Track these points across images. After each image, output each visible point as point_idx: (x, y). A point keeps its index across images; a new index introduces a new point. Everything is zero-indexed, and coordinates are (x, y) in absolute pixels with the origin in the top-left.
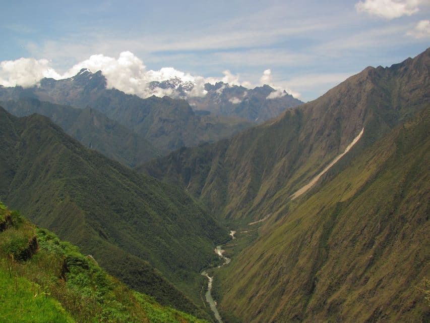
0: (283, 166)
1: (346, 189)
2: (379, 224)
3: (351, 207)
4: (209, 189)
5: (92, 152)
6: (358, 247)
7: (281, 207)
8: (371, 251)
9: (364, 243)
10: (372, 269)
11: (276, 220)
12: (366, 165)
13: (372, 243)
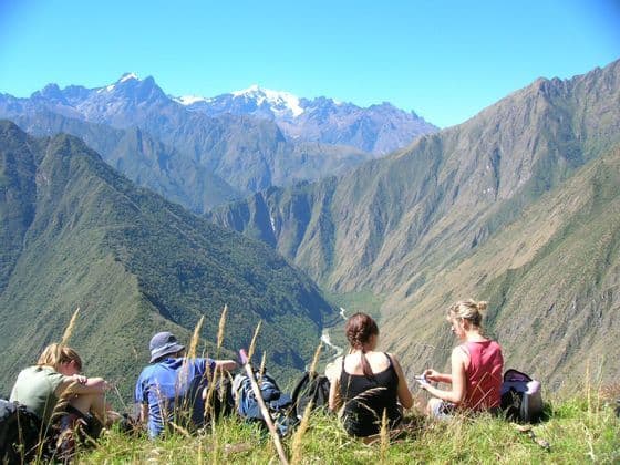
0: (416, 216)
1: (518, 251)
2: (574, 302)
3: (530, 276)
4: (309, 246)
5: (143, 191)
6: (543, 335)
7: (413, 275)
8: (564, 342)
9: (551, 330)
10: (565, 368)
11: (408, 294)
12: (547, 216)
13: (564, 330)
